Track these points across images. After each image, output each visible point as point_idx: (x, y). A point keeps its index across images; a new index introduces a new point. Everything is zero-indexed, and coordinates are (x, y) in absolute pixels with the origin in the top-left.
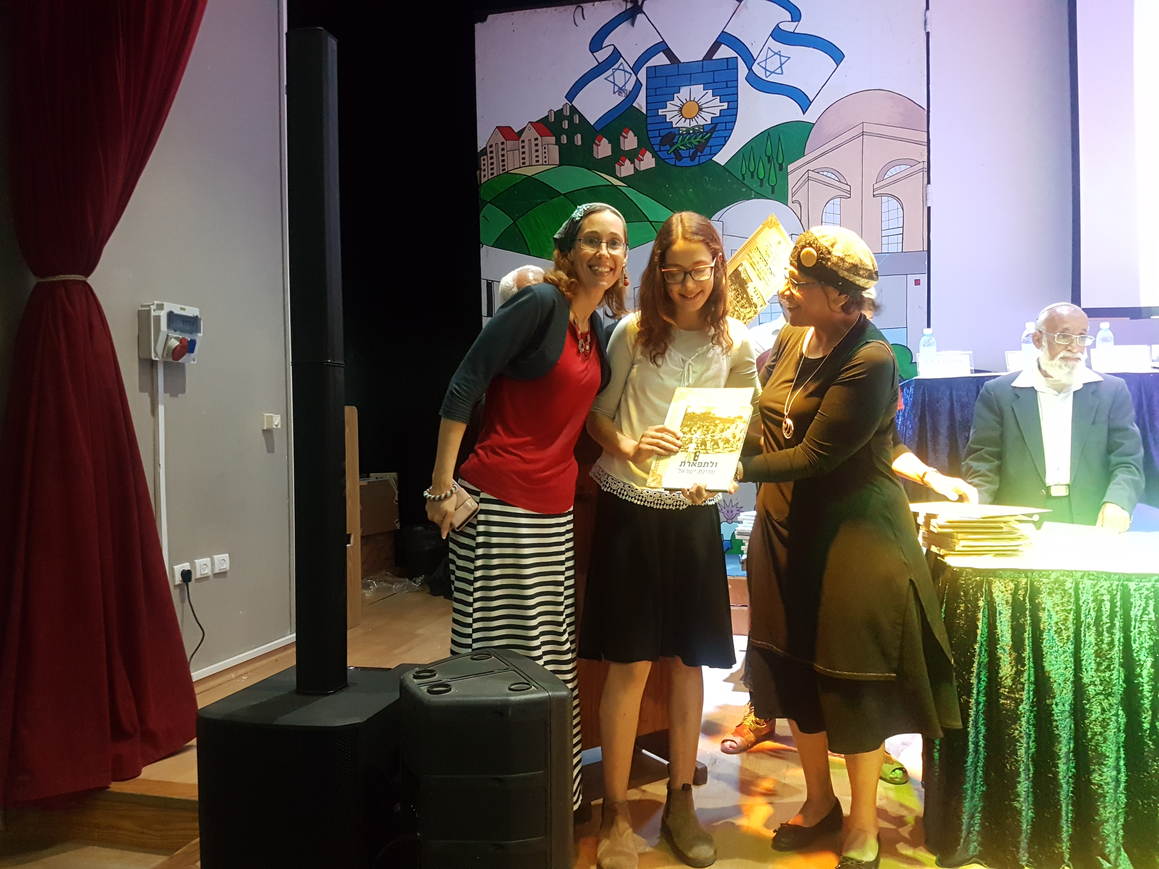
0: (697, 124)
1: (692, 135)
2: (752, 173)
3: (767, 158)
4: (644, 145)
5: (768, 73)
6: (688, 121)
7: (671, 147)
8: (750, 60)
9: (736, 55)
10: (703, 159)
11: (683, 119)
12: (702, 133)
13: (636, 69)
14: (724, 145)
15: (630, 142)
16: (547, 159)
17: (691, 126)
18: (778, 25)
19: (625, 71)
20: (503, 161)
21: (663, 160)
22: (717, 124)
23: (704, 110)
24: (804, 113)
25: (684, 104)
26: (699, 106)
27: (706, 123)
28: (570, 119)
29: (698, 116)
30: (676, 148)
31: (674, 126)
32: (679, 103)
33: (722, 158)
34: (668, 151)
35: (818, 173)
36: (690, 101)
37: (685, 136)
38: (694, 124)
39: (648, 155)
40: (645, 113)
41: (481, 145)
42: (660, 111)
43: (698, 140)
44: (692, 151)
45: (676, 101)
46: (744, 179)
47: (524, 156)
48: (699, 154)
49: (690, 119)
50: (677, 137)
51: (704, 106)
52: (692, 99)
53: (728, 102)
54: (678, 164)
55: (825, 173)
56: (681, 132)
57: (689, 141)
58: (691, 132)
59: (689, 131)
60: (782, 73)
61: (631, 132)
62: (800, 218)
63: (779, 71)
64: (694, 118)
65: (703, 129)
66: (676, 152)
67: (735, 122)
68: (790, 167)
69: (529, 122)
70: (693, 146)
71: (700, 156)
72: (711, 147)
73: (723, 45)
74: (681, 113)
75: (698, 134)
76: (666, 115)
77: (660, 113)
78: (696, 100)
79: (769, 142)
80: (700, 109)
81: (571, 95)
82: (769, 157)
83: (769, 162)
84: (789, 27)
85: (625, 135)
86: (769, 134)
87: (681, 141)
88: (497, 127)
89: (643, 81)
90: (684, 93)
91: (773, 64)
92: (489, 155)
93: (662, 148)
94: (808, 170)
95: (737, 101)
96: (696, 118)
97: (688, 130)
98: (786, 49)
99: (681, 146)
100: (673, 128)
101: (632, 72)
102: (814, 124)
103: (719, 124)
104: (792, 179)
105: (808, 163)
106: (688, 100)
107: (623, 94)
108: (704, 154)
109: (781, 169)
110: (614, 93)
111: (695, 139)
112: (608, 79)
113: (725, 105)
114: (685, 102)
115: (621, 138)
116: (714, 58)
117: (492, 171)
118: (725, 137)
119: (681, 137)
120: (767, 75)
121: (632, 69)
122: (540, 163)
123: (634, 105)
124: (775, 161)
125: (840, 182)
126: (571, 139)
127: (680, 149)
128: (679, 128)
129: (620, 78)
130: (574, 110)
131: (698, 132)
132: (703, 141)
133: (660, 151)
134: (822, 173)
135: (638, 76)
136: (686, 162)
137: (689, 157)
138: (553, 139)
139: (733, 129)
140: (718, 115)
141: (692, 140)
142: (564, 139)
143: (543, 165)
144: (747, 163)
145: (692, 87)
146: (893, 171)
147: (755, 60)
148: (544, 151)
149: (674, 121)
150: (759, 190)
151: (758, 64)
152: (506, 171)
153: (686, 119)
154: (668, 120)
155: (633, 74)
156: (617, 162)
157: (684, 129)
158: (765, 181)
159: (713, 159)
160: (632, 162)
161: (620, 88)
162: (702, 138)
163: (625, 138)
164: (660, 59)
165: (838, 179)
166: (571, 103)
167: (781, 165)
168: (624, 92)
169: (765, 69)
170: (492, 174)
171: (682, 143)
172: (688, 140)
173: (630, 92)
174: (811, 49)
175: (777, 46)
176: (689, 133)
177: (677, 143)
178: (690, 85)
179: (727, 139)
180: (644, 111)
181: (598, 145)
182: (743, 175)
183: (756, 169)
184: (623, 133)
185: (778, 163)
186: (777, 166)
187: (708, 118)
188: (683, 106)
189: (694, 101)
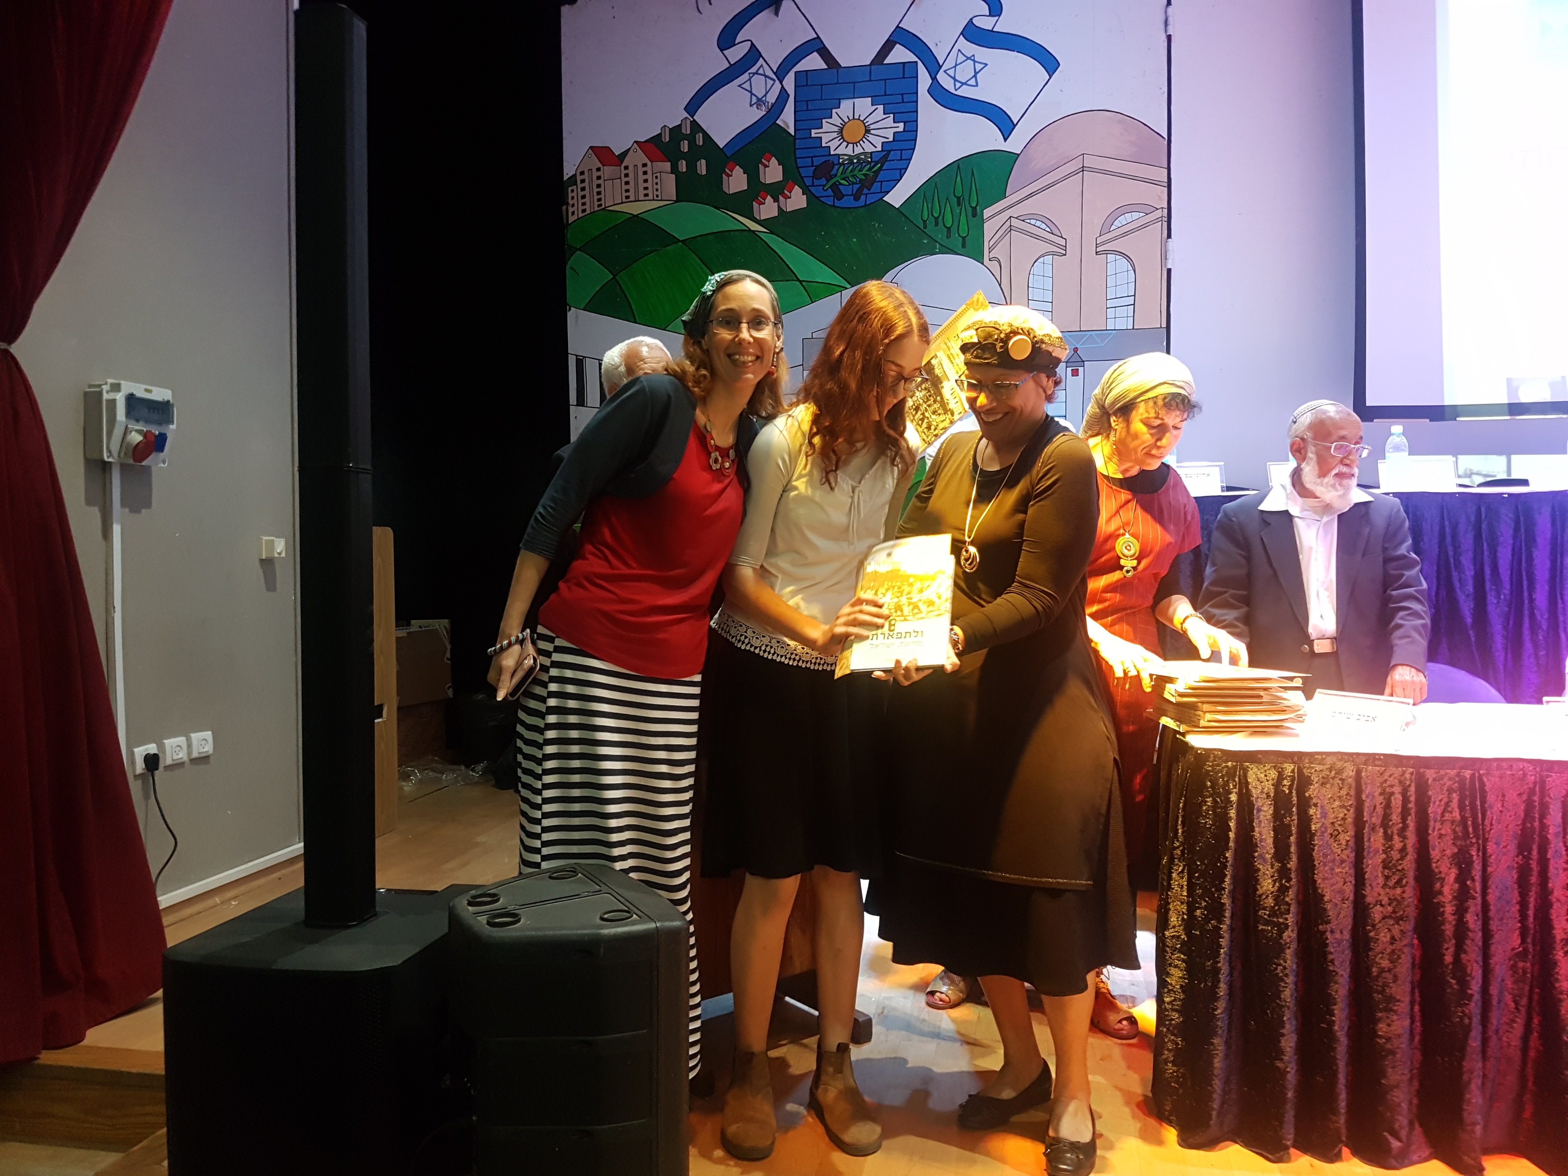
0: (862, 151)
1: (856, 165)
2: (937, 219)
3: (956, 199)
4: (792, 177)
5: (958, 85)
6: (851, 146)
7: (828, 181)
8: (934, 67)
9: (916, 59)
10: (871, 199)
11: (845, 144)
12: (869, 163)
13: (780, 73)
14: (899, 181)
15: (773, 172)
16: (659, 193)
17: (855, 153)
18: (971, 19)
19: (766, 76)
20: (599, 193)
21: (818, 198)
22: (890, 151)
23: (872, 132)
24: (1005, 140)
25: (845, 123)
26: (865, 127)
27: (875, 150)
28: (692, 139)
29: (864, 139)
30: (835, 183)
31: (832, 153)
32: (838, 122)
33: (896, 197)
34: (824, 186)
35: (1023, 221)
36: (854, 119)
37: (846, 166)
38: (858, 150)
39: (797, 190)
40: (793, 134)
41: (569, 170)
42: (813, 131)
43: (864, 172)
44: (856, 187)
45: (835, 120)
46: (925, 227)
47: (627, 187)
48: (865, 191)
49: (853, 144)
50: (836, 167)
51: (872, 127)
52: (856, 117)
53: (905, 123)
54: (837, 203)
55: (1033, 222)
56: (841, 160)
57: (853, 174)
58: (855, 161)
59: (852, 160)
60: (977, 85)
61: (773, 158)
62: (999, 280)
63: (973, 82)
64: (859, 142)
65: (871, 158)
66: (835, 188)
67: (914, 149)
68: (987, 213)
69: (635, 142)
70: (858, 180)
71: (866, 195)
72: (882, 182)
73: (898, 45)
74: (842, 136)
75: (864, 164)
76: (821, 138)
77: (813, 135)
78: (862, 119)
79: (959, 177)
80: (868, 131)
81: (693, 106)
82: (958, 198)
83: (959, 204)
84: (986, 23)
85: (767, 163)
86: (958, 167)
87: (842, 173)
88: (591, 147)
89: (791, 90)
90: (845, 108)
91: (965, 72)
92: (580, 186)
93: (816, 182)
94: (1010, 217)
95: (917, 121)
96: (861, 142)
97: (851, 158)
98: (982, 53)
99: (842, 179)
100: (830, 155)
101: (774, 77)
102: (1019, 155)
103: (892, 152)
104: (989, 229)
105: (1010, 207)
106: (851, 118)
107: (764, 108)
108: (872, 191)
109: (974, 215)
110: (751, 106)
111: (860, 171)
112: (743, 86)
113: (901, 127)
114: (846, 120)
115: (760, 166)
116: (885, 62)
117: (584, 207)
118: (900, 169)
119: (842, 167)
120: (957, 87)
121: (775, 73)
122: (650, 197)
123: (778, 122)
124: (967, 204)
125: (1052, 233)
126: (692, 166)
127: (840, 184)
128: (839, 155)
129: (759, 85)
130: (696, 127)
131: (864, 162)
132: (872, 174)
133: (813, 186)
134: (1028, 221)
135: (784, 83)
136: (848, 202)
137: (852, 195)
138: (667, 166)
139: (910, 159)
140: (891, 139)
141: (856, 172)
142: (683, 166)
143: (653, 200)
144: (930, 206)
145: (856, 100)
146: (1122, 220)
147: (940, 67)
148: (655, 181)
149: (833, 145)
150: (946, 242)
151: (945, 71)
152: (603, 207)
153: (848, 143)
154: (824, 145)
155: (777, 82)
156: (755, 199)
157: (846, 157)
158: (954, 230)
159: (885, 199)
160: (776, 200)
161: (759, 100)
162: (869, 170)
163: (766, 166)
164: (814, 62)
165: (1049, 230)
166: (692, 117)
167: (974, 209)
168: (764, 104)
169: (954, 79)
170: (584, 211)
171: (844, 176)
172: (851, 171)
173: (773, 105)
174: (1016, 53)
175: (970, 48)
176: (853, 163)
177: (836, 175)
178: (854, 98)
179: (903, 171)
180: (791, 131)
181: (729, 176)
182: (925, 222)
183: (942, 214)
184: (763, 160)
185: (971, 207)
186: (970, 210)
187: (878, 143)
188: (844, 126)
189: (859, 119)
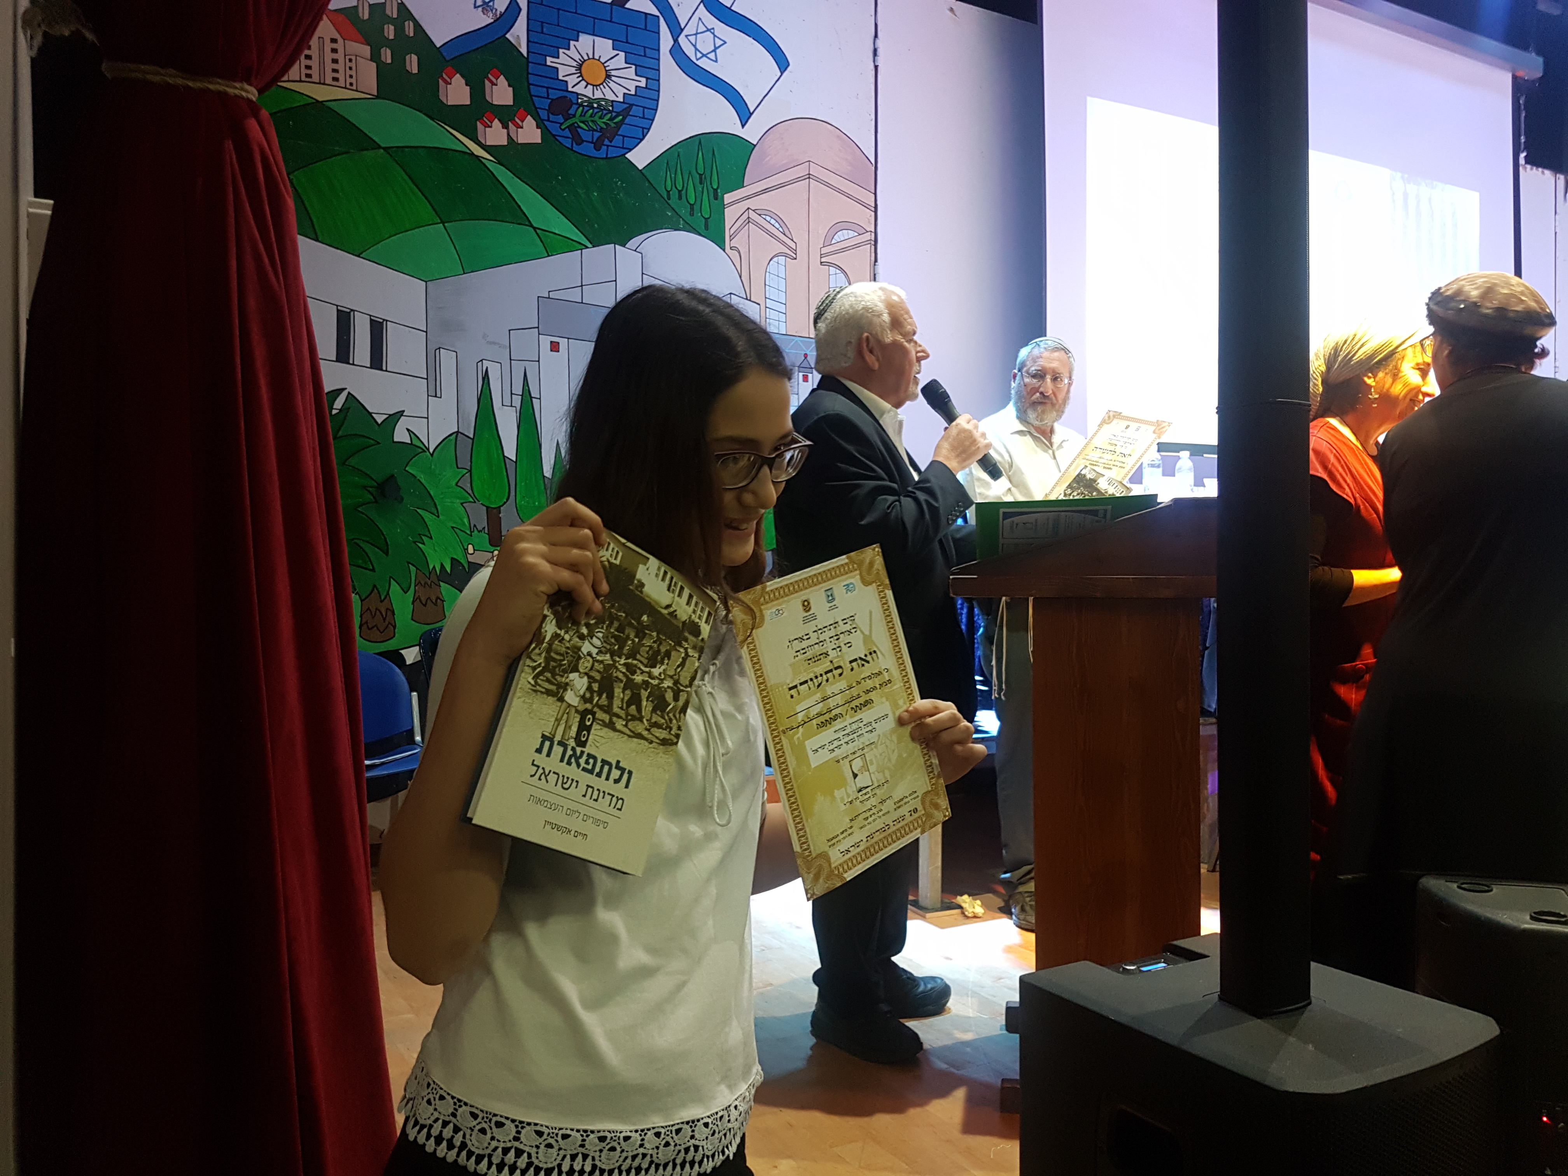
1: (596, 111)
3: (698, 176)
4: (524, 104)
5: (699, 55)
6: (590, 87)
7: (566, 120)
8: (675, 27)
9: (657, 13)
11: (583, 83)
12: (610, 112)
15: (501, 93)
16: (353, 81)
21: (554, 136)
24: (743, 126)
28: (399, 25)
30: (573, 124)
33: (639, 158)
34: (561, 124)
35: (760, 215)
38: (598, 95)
39: (530, 122)
40: (525, 55)
43: (604, 120)
44: (597, 135)
45: (572, 52)
46: (669, 199)
49: (593, 86)
50: (575, 107)
54: (575, 147)
55: (768, 218)
60: (716, 61)
61: (502, 77)
62: (738, 271)
63: (712, 56)
68: (728, 198)
72: (624, 136)
78: (603, 60)
79: (700, 154)
82: (700, 175)
83: (701, 183)
85: (494, 79)
86: (700, 142)
87: (581, 115)
89: (523, 4)
91: (705, 43)
94: (748, 208)
95: (659, 81)
96: (601, 86)
97: (591, 102)
98: (722, 29)
100: (567, 91)
102: (755, 146)
104: (730, 215)
105: (748, 197)
107: (491, 14)
108: (613, 144)
109: (716, 197)
110: (475, 7)
113: (643, 82)
114: (586, 58)
115: (487, 82)
116: (627, 6)
118: (643, 128)
119: (581, 108)
120: (698, 57)
122: (341, 83)
123: (508, 36)
124: (709, 183)
125: (784, 234)
126: (400, 60)
128: (578, 94)
130: (405, 11)
133: (548, 120)
134: (764, 216)
137: (592, 142)
138: (366, 50)
142: (387, 56)
143: (345, 88)
144: (673, 176)
146: (840, 236)
147: (682, 30)
148: (349, 65)
149: (572, 80)
150: (689, 219)
156: (480, 118)
158: (696, 207)
159: (627, 156)
160: (505, 126)
163: (493, 84)
165: (783, 231)
167: (715, 190)
168: (492, 11)
169: (695, 46)
172: (591, 116)
173: (502, 15)
174: (752, 40)
175: (711, 21)
176: (593, 108)
179: (645, 131)
180: (524, 50)
181: (446, 83)
182: (668, 192)
183: (685, 187)
184: (490, 76)
185: (712, 187)
186: (711, 191)
187: (620, 92)
188: (583, 62)
189: (599, 60)
